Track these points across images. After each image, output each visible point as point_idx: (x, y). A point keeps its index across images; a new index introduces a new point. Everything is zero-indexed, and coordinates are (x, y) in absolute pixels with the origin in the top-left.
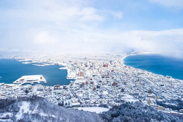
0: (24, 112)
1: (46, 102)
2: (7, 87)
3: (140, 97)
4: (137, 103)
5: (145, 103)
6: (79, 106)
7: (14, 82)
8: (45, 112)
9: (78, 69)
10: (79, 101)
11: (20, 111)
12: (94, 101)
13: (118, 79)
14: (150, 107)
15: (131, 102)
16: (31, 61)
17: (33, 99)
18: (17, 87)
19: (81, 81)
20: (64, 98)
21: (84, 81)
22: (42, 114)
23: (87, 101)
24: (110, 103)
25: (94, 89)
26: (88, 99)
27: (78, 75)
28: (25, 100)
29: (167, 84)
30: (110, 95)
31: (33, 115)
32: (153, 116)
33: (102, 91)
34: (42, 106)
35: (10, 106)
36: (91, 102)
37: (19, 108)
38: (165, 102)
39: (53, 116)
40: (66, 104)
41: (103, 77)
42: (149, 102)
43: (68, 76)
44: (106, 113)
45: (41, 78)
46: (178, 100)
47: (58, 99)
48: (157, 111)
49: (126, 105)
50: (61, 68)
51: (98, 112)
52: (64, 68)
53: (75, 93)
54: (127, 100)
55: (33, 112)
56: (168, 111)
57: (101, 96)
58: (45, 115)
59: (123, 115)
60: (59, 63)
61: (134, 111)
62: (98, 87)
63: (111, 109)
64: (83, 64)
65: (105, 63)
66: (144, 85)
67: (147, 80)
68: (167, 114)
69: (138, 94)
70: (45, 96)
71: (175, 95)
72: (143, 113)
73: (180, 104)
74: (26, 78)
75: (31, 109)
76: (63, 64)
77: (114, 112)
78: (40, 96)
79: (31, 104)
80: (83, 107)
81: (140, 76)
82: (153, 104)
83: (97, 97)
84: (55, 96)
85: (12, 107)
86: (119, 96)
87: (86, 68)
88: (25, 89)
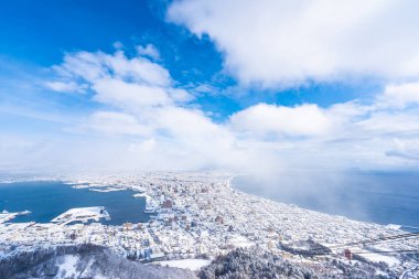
0: (67, 276)
1: (108, 254)
2: (39, 229)
3: (256, 239)
4: (252, 248)
5: (264, 247)
6: (162, 259)
7: (54, 220)
8: (104, 273)
9: (163, 196)
10: (162, 250)
11: (59, 275)
12: (186, 248)
13: (223, 211)
14: (272, 254)
15: (244, 247)
16: (88, 184)
17: (86, 250)
18: (60, 228)
19: (167, 216)
20: (138, 245)
21: (172, 216)
23: (177, 249)
24: (212, 250)
25: (187, 228)
26: (177, 245)
27: (162, 206)
28: (70, 253)
29: (292, 217)
30: (212, 238)
33: (199, 232)
34: (100, 262)
35: (42, 265)
36: (183, 251)
37: (57, 269)
38: (292, 245)
40: (141, 256)
41: (201, 209)
42: (269, 244)
43: (147, 208)
44: (206, 268)
45: (102, 212)
46: (310, 241)
47: (127, 249)
48: (282, 260)
49: (236, 254)
50: (136, 196)
51: (193, 268)
52: (141, 195)
53: (157, 237)
54: (238, 245)
55: (83, 275)
56: (298, 259)
57: (198, 241)
59: (234, 271)
60: (134, 187)
62: (193, 225)
63: (213, 262)
64: (171, 189)
66: (260, 218)
67: (265, 211)
68: (297, 265)
69: (253, 234)
70: (104, 243)
71: (304, 234)
72: (264, 265)
74: (75, 212)
75: (80, 268)
76: (139, 188)
77: (220, 266)
78: (97, 243)
79: (82, 259)
80: (168, 259)
81: (255, 205)
82: (276, 249)
83: (192, 241)
84: (123, 242)
85: (45, 266)
86: (226, 238)
87: (176, 195)
88: (71, 233)
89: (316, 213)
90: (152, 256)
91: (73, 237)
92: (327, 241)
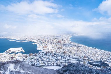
0: (11, 70)
1: (24, 64)
3: (79, 60)
4: (77, 63)
5: (82, 63)
6: (44, 66)
7: (5, 52)
8: (23, 70)
9: (43, 44)
10: (44, 63)
11: (8, 70)
12: (53, 62)
13: (66, 50)
14: (85, 65)
15: (74, 63)
16: (15, 39)
17: (16, 62)
18: (6, 55)
19: (45, 51)
20: (35, 61)
21: (47, 51)
22: (22, 71)
23: (49, 63)
24: (62, 63)
25: (53, 56)
26: (49, 61)
27: (43, 47)
28: (11, 63)
29: (94, 52)
30: (62, 59)
31: (16, 72)
32: (87, 71)
33: (57, 57)
34: (22, 66)
35: (2, 67)
36: (51, 63)
37: (7, 68)
38: (93, 62)
39: (29, 72)
40: (36, 65)
41: (58, 49)
42: (84, 62)
43: (38, 48)
44: (60, 69)
45: (21, 49)
46: (101, 61)
47: (31, 62)
48: (89, 68)
49: (72, 65)
50: (33, 44)
51: (55, 69)
52: (35, 44)
53: (42, 58)
54: (72, 62)
55: (16, 70)
56: (95, 67)
57: (57, 60)
58: (24, 72)
59: (70, 71)
60: (32, 41)
61: (76, 68)
63: (63, 67)
64: (46, 41)
65: (59, 41)
66: (81, 53)
67: (83, 50)
68: (94, 69)
69: (78, 58)
70: (23, 60)
71: (98, 59)
72: (81, 69)
73: (101, 64)
74: (12, 49)
75: (15, 68)
76: (35, 41)
77: (65, 69)
78: (20, 60)
79: (15, 65)
80: (46, 66)
81: (79, 48)
82: (87, 64)
83: (55, 60)
84: (30, 60)
85: (3, 67)
86: (67, 59)
87: (48, 44)
88: (12, 56)
89: (104, 51)
90: (40, 65)
91: (12, 58)
92: (108, 62)
